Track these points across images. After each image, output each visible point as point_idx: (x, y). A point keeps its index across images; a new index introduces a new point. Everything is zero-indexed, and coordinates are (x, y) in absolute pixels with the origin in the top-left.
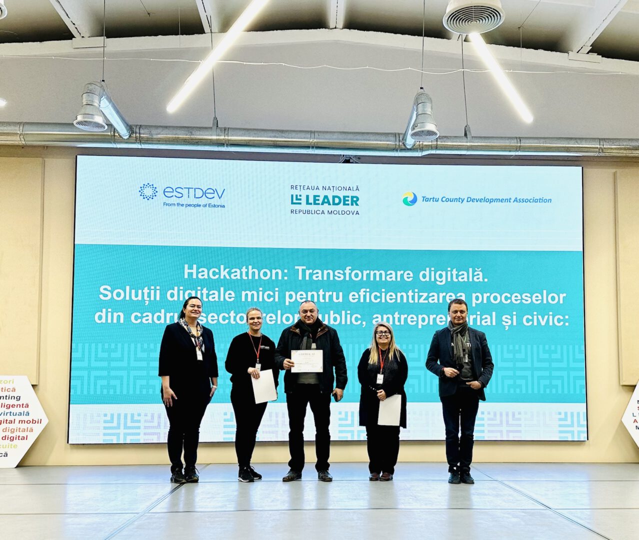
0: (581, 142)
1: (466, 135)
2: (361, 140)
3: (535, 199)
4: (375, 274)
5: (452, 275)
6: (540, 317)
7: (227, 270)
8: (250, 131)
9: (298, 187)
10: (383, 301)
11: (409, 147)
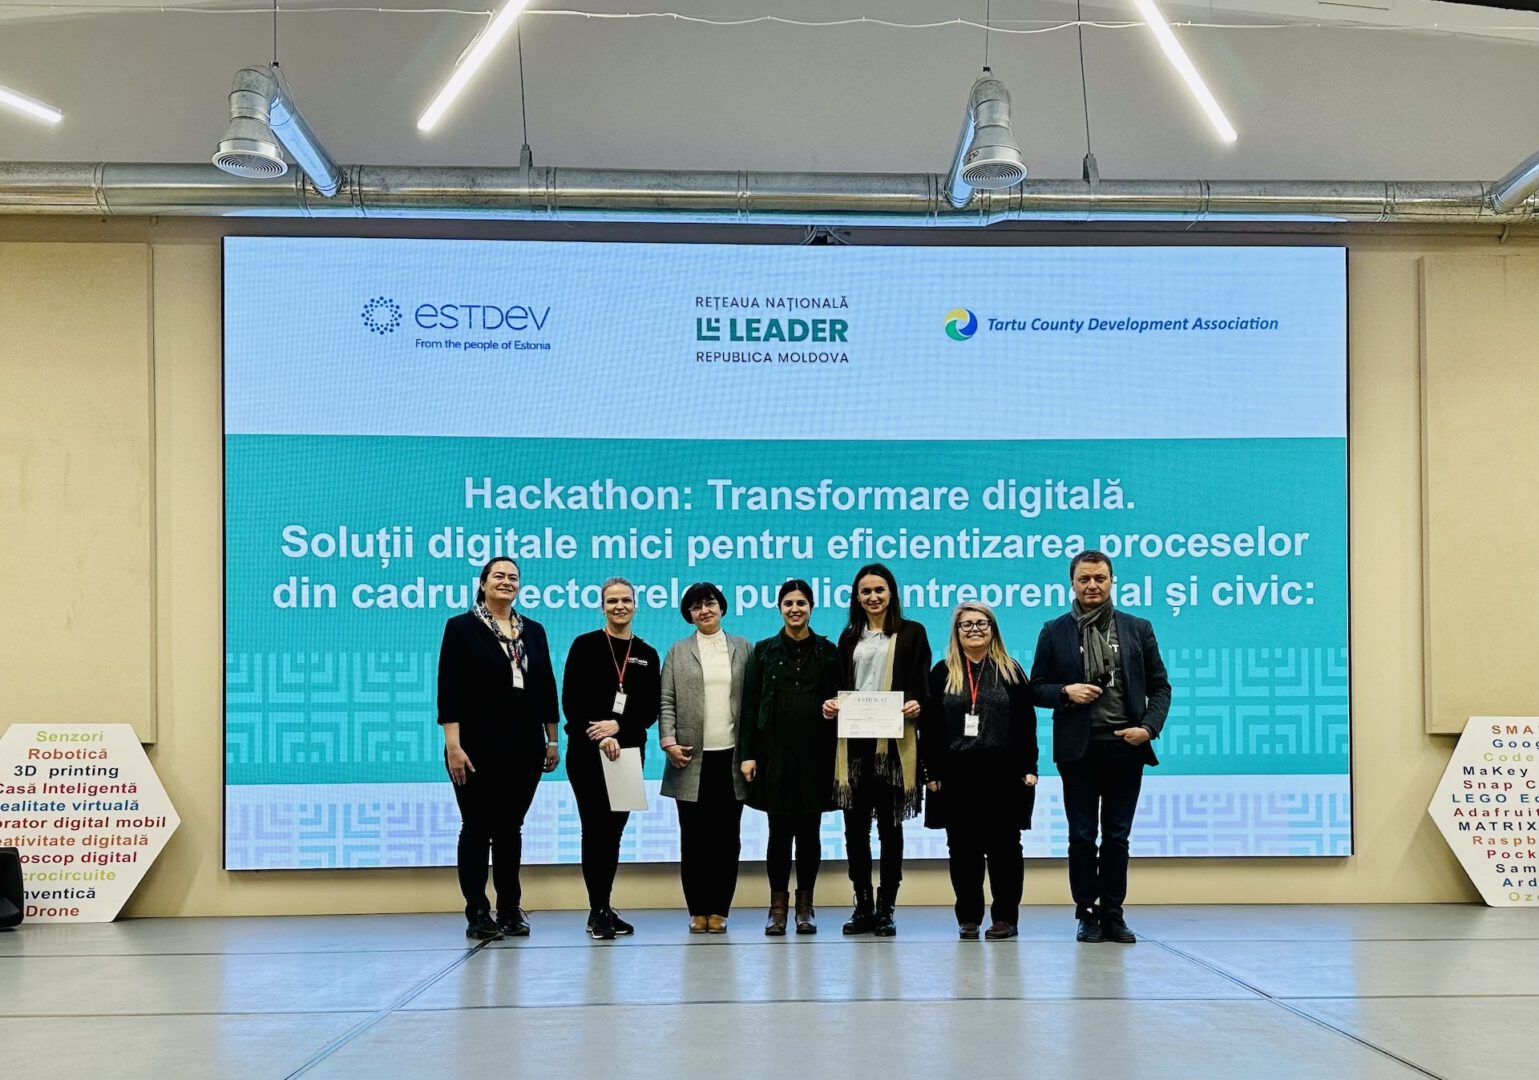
0: (1345, 190)
1: (1086, 176)
2: (852, 191)
3: (1240, 321)
4: (884, 496)
5: (1055, 496)
6: (1250, 586)
7: (559, 489)
8: (604, 175)
9: (713, 302)
10: (903, 555)
11: (958, 205)
